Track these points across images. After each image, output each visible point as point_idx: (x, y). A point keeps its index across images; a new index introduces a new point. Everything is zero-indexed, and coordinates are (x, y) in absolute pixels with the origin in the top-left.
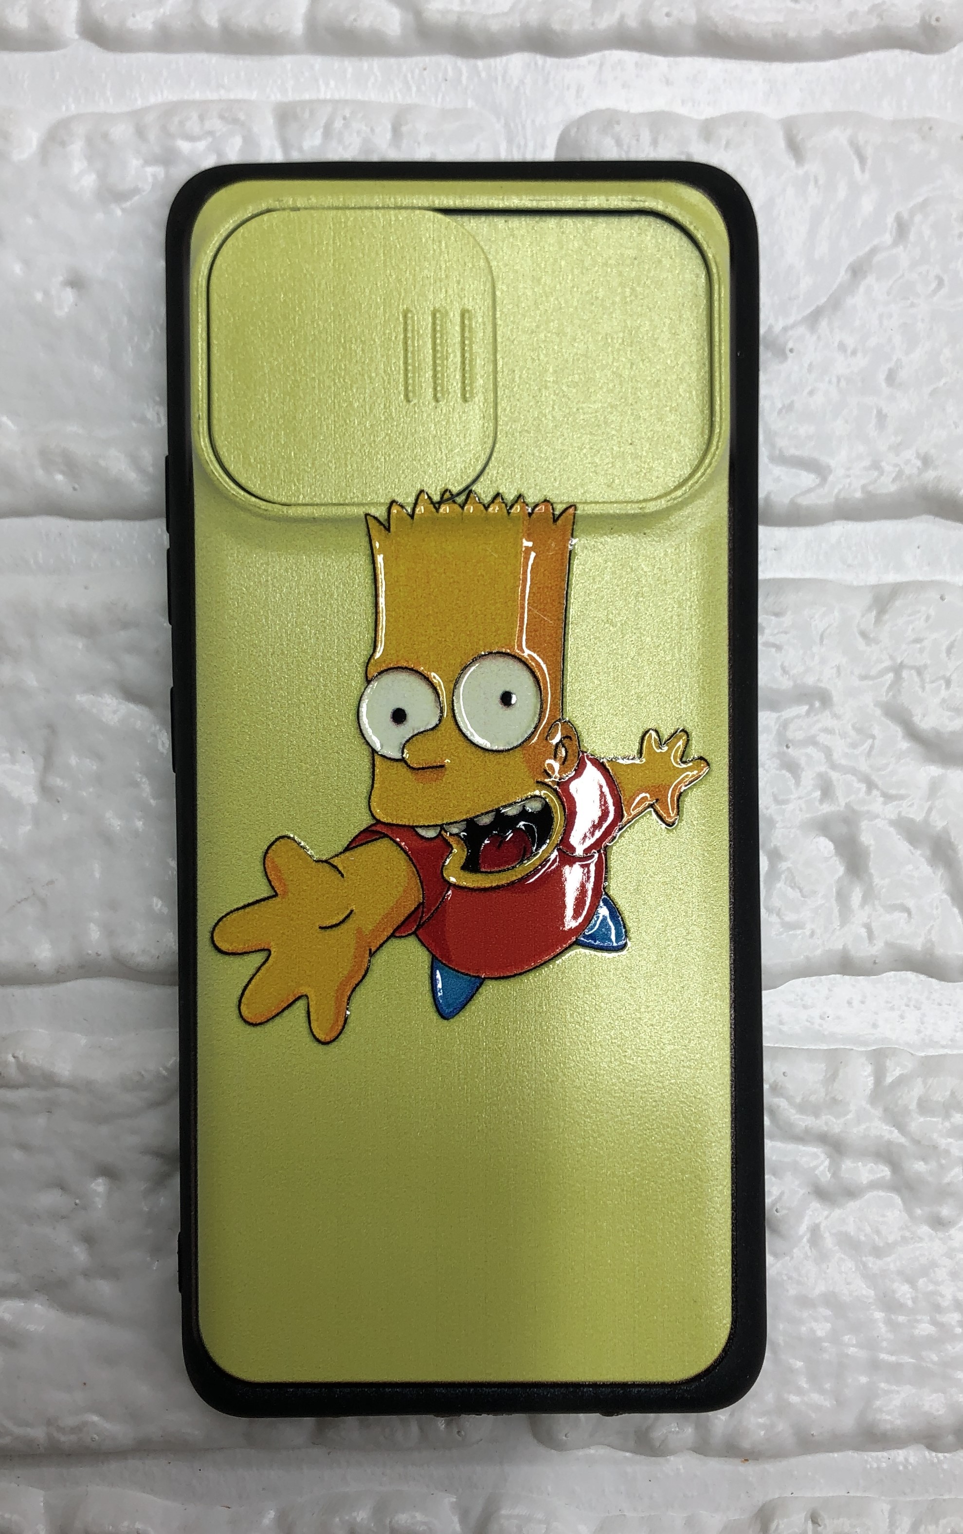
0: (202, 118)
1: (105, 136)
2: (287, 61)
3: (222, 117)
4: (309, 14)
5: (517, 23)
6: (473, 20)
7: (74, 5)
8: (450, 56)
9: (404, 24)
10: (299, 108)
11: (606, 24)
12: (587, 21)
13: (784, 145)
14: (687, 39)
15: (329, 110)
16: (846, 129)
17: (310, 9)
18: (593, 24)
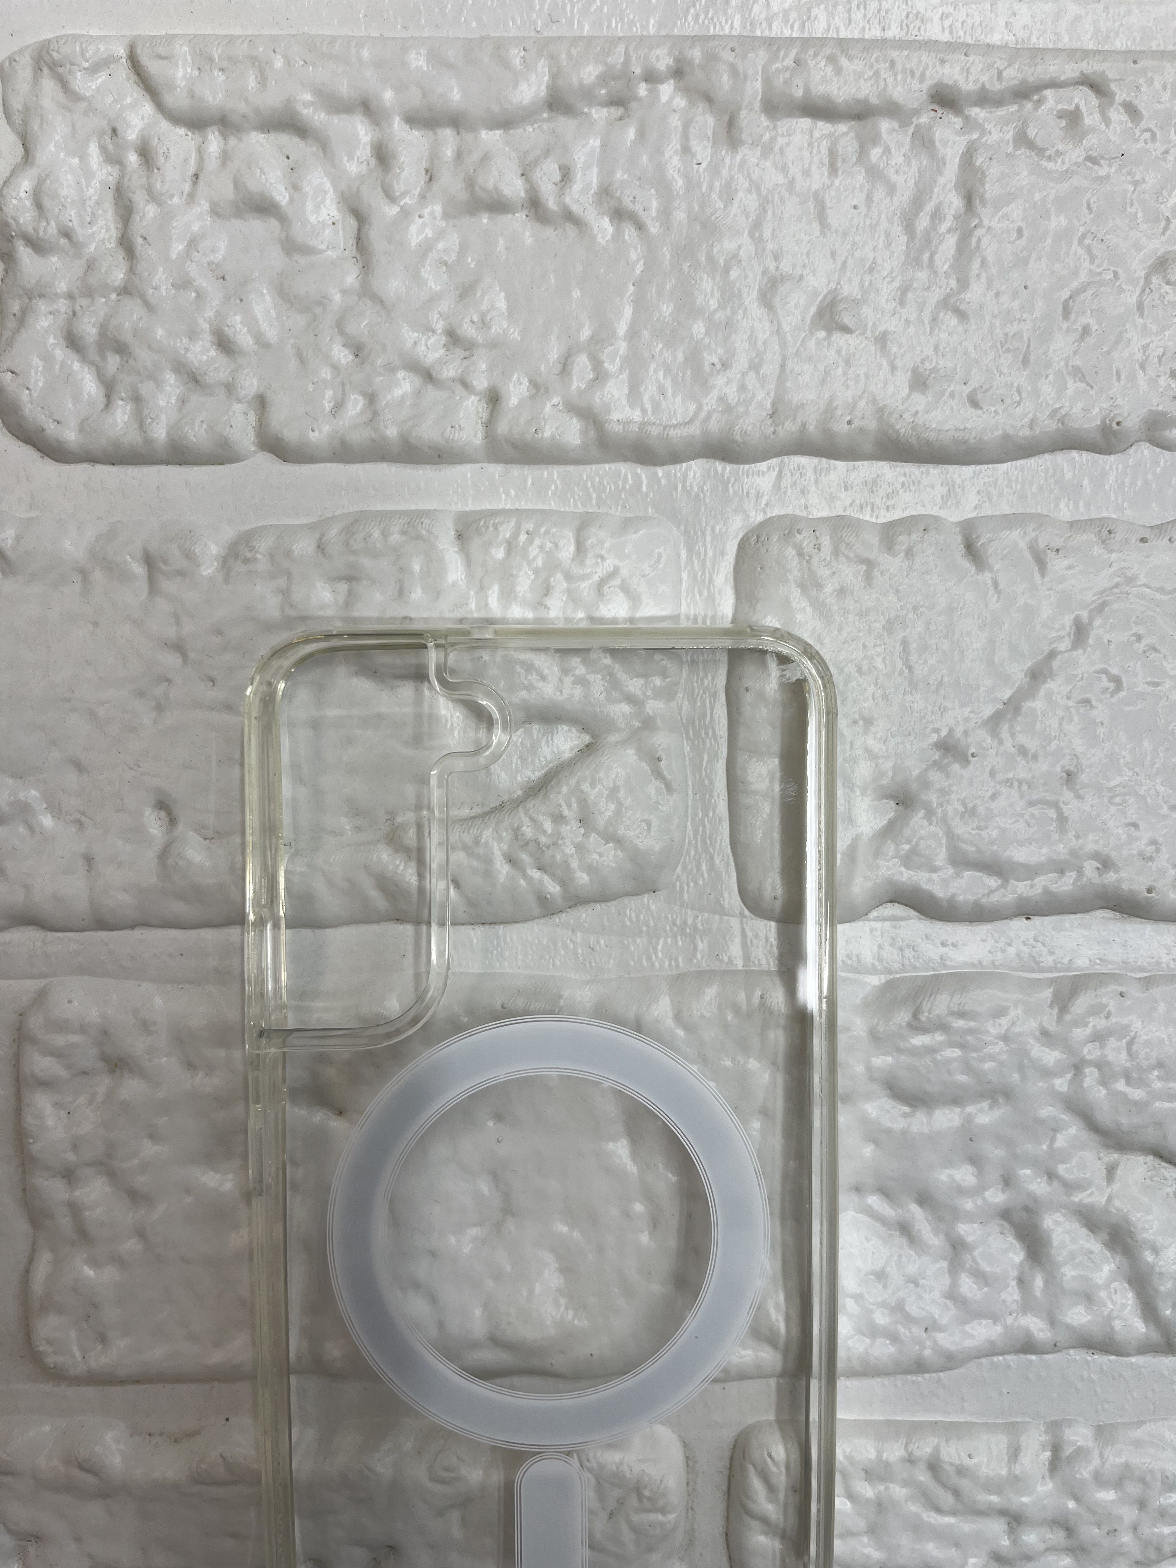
2: (466, 471)
4: (489, 425)
5: (698, 432)
6: (654, 431)
7: (252, 417)
8: (630, 464)
9: (584, 433)
10: (482, 523)
11: (787, 431)
12: (769, 430)
13: (962, 549)
14: (868, 446)
15: (512, 523)
16: (1026, 533)
17: (489, 420)
18: (774, 432)
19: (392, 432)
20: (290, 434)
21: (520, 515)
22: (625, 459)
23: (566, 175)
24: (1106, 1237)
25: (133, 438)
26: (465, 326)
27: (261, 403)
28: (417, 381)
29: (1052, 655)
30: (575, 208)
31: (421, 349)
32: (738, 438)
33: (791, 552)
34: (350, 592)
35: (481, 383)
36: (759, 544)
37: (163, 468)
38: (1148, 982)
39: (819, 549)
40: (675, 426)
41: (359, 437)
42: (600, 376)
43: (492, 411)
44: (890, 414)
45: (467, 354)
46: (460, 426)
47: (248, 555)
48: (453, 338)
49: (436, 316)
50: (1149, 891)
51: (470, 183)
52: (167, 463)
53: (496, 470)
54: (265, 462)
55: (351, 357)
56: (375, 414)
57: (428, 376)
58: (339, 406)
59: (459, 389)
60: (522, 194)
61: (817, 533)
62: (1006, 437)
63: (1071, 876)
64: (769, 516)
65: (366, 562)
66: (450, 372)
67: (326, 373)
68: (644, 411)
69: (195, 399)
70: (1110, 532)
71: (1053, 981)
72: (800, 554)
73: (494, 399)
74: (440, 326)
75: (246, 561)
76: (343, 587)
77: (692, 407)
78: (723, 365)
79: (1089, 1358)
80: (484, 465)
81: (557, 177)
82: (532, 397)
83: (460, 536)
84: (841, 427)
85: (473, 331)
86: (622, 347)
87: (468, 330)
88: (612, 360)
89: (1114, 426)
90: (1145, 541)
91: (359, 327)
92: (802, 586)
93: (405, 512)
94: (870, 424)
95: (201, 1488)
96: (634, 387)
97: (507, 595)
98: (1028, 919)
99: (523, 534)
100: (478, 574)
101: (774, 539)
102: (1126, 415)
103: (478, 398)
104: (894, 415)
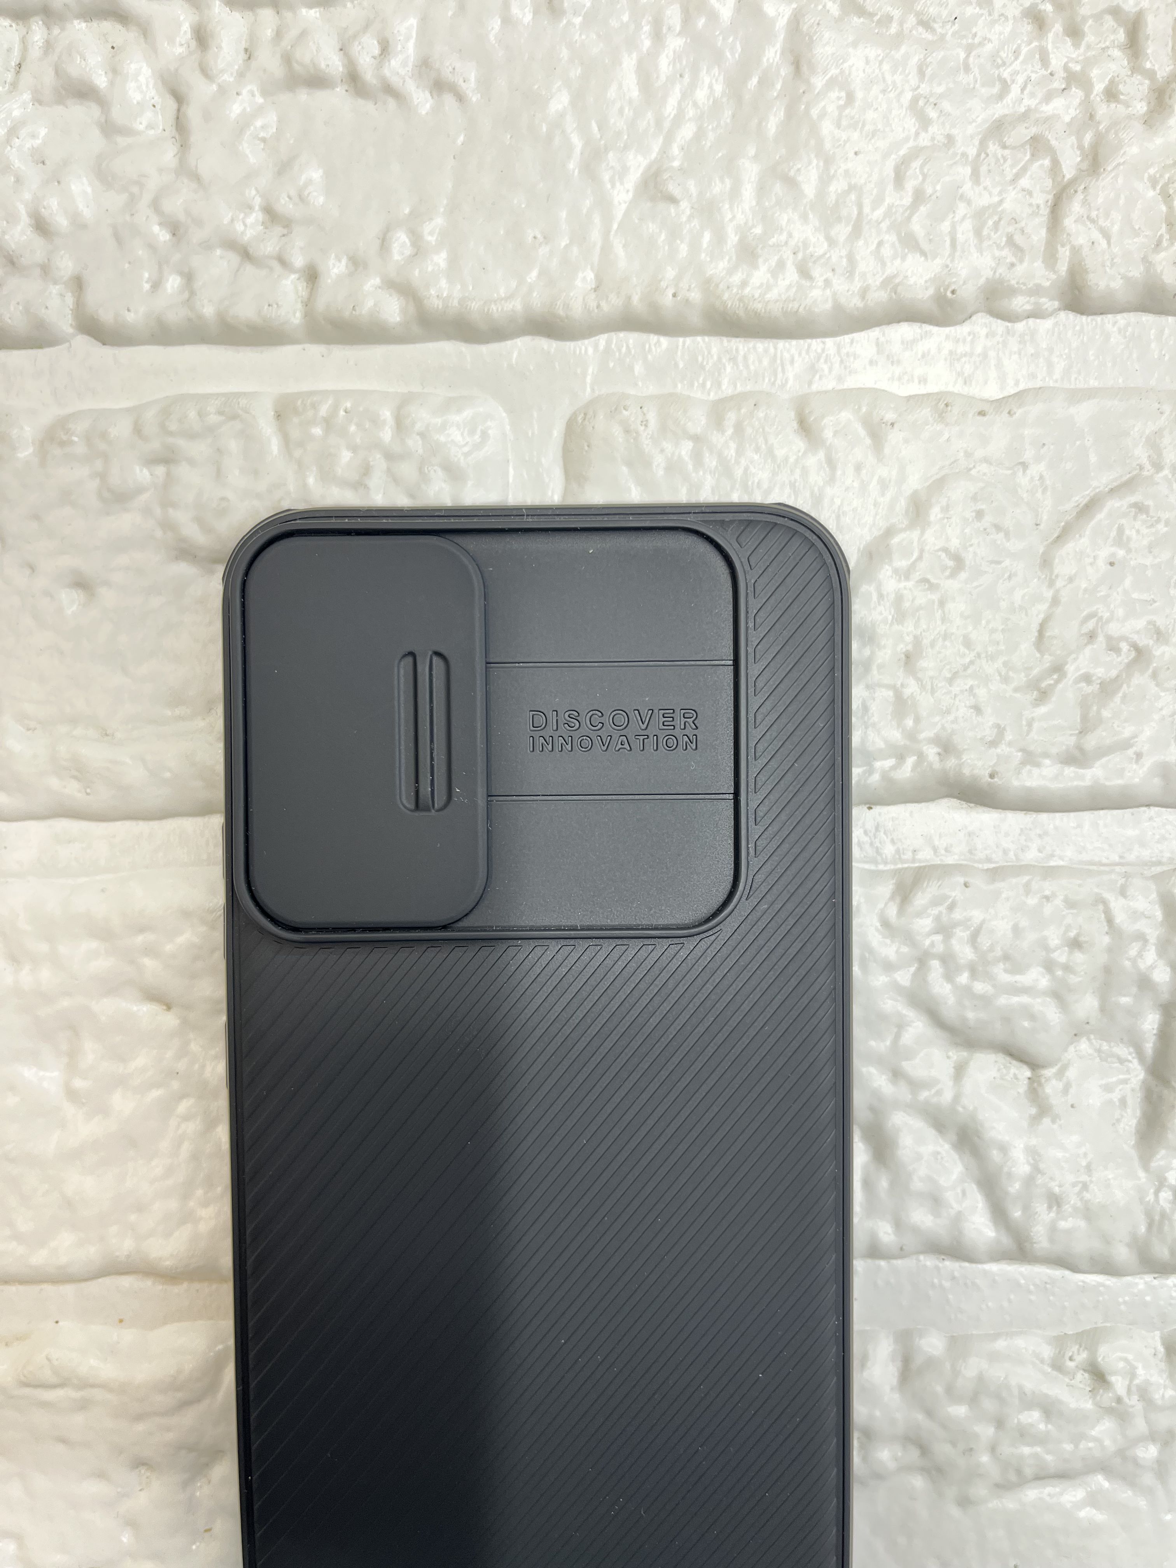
0: (201, 415)
1: (104, 436)
2: (288, 352)
3: (220, 413)
4: (308, 304)
5: (520, 308)
6: (475, 305)
7: (70, 300)
8: (454, 342)
9: (404, 311)
10: (299, 402)
11: (611, 305)
12: (593, 304)
13: (795, 425)
14: (695, 318)
15: (330, 402)
16: (860, 408)
17: (309, 299)
18: (598, 306)
19: (208, 311)
20: (106, 316)
21: (339, 395)
22: (449, 337)
23: (385, 48)
24: (954, 1138)
26: (283, 202)
27: (78, 284)
28: (234, 258)
29: (889, 533)
30: (395, 81)
31: (239, 227)
32: (561, 313)
33: (617, 431)
34: (168, 474)
35: (299, 261)
36: (586, 422)
38: (996, 873)
39: (646, 426)
40: (495, 301)
41: (175, 317)
42: (419, 250)
43: (312, 289)
44: (717, 286)
45: (285, 231)
46: (277, 304)
47: (64, 438)
48: (271, 215)
49: (253, 192)
50: (992, 776)
51: (287, 59)
53: (316, 350)
54: (82, 342)
55: (168, 236)
56: (192, 293)
57: (246, 254)
58: (157, 285)
59: (275, 264)
60: (341, 69)
61: (645, 409)
62: (838, 307)
63: (911, 761)
64: (597, 393)
65: (181, 443)
66: (267, 249)
67: (142, 252)
68: (464, 287)
70: (947, 405)
71: (896, 872)
72: (627, 431)
73: (312, 276)
74: (258, 202)
75: (62, 444)
76: (161, 470)
77: (514, 284)
78: (545, 238)
79: (941, 1265)
80: (307, 346)
81: (376, 51)
82: (351, 275)
83: (278, 416)
84: (667, 300)
85: (291, 206)
86: (439, 221)
87: (285, 205)
88: (431, 233)
89: (949, 294)
90: (984, 415)
91: (175, 205)
92: (629, 464)
93: (223, 395)
94: (696, 296)
95: (27, 1391)
96: (454, 262)
97: (327, 476)
98: (870, 808)
99: (342, 413)
100: (297, 453)
101: (601, 417)
102: (961, 283)
103: (297, 276)
104: (721, 286)
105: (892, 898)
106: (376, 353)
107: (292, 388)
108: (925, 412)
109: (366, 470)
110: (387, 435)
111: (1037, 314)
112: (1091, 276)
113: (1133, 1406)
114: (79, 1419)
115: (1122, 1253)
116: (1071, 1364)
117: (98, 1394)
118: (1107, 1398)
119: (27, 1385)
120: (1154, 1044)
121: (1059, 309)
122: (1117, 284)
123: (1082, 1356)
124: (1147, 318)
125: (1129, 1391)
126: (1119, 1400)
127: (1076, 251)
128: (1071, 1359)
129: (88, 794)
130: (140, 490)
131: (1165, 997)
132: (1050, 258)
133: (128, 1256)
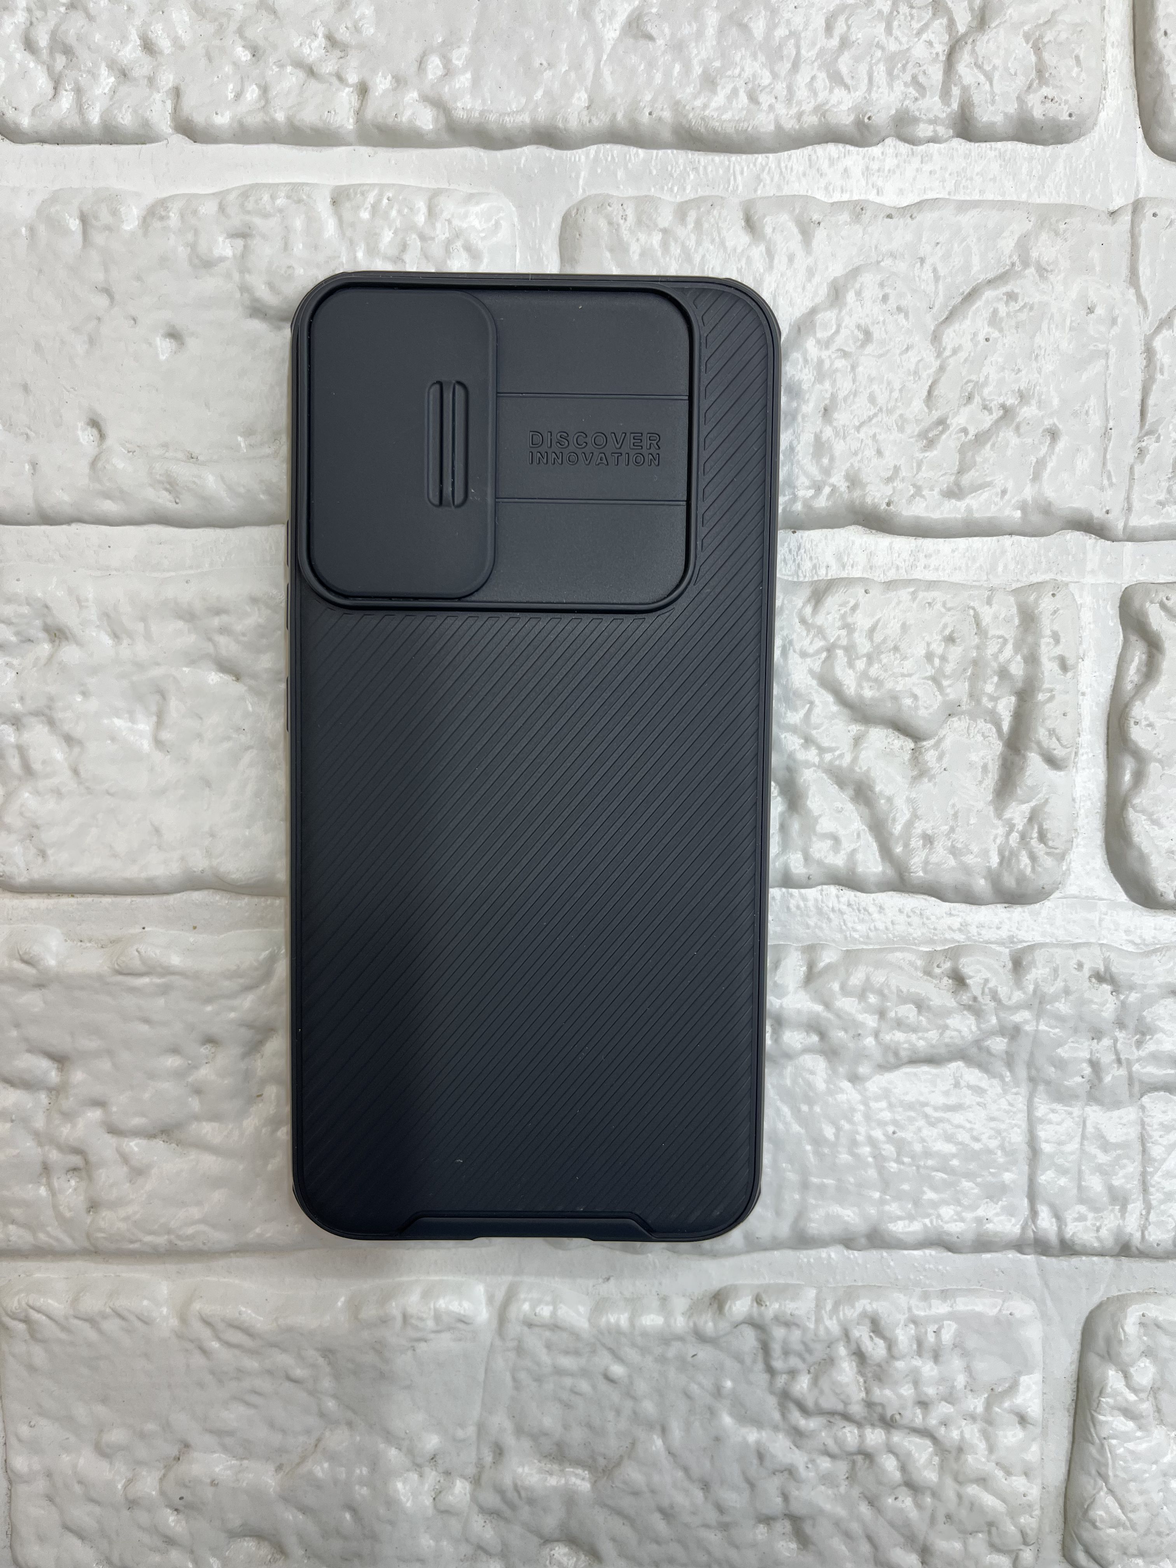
1: (195, 213)
2: (341, 152)
4: (359, 113)
5: (528, 120)
6: (492, 117)
7: (169, 105)
8: (475, 148)
9: (436, 120)
10: (351, 190)
11: (600, 121)
12: (585, 119)
13: (743, 223)
14: (666, 134)
15: (376, 191)
16: (794, 209)
17: (360, 109)
18: (590, 121)
19: (280, 117)
20: (199, 119)
21: (383, 187)
22: (470, 144)
24: (852, 792)
25: (73, 121)
26: (341, 31)
27: (177, 93)
28: (301, 75)
29: (813, 311)
31: (306, 50)
32: (561, 125)
33: (603, 224)
34: (245, 247)
35: (353, 78)
36: (578, 216)
37: (97, 146)
38: (890, 585)
39: (625, 219)
40: (509, 114)
41: (255, 120)
42: (449, 72)
43: (362, 101)
44: (684, 106)
45: (342, 54)
46: (335, 112)
47: (163, 213)
48: (332, 41)
49: (319, 23)
50: (888, 504)
52: (100, 142)
53: (364, 151)
54: (179, 141)
55: (249, 57)
56: (267, 102)
57: (311, 72)
58: (238, 96)
59: (334, 80)
61: (625, 206)
62: (779, 127)
63: (827, 490)
64: (588, 194)
65: (257, 221)
66: (328, 68)
67: (228, 69)
68: (484, 101)
69: (124, 89)
70: (862, 209)
71: (812, 583)
72: (610, 223)
73: (363, 90)
74: (321, 32)
75: (162, 218)
76: (240, 242)
77: (523, 101)
78: (549, 64)
79: (840, 894)
80: (357, 148)
82: (394, 89)
83: (334, 202)
84: (645, 119)
85: (348, 35)
86: (465, 49)
87: (343, 34)
88: (459, 59)
89: (866, 120)
90: (891, 218)
91: (256, 32)
92: (611, 250)
93: (290, 184)
94: (667, 115)
95: (120, 978)
96: (476, 82)
97: (372, 251)
98: (794, 532)
99: (385, 201)
100: (349, 233)
101: (590, 211)
102: (876, 111)
103: (351, 89)
104: (687, 107)
105: (809, 601)
106: (413, 155)
107: (345, 182)
108: (845, 217)
109: (404, 247)
110: (421, 219)
111: (934, 140)
112: (976, 110)
113: (985, 1005)
114: (161, 1001)
115: (981, 884)
116: (938, 971)
117: (176, 980)
118: (965, 998)
119: (120, 973)
120: (1010, 722)
121: (953, 137)
122: (999, 119)
123: (948, 965)
124: (1022, 148)
125: (983, 993)
126: (975, 999)
127: (965, 89)
128: (938, 966)
129: (177, 503)
130: (222, 259)
131: (1020, 685)
132: (945, 94)
133: (203, 871)
